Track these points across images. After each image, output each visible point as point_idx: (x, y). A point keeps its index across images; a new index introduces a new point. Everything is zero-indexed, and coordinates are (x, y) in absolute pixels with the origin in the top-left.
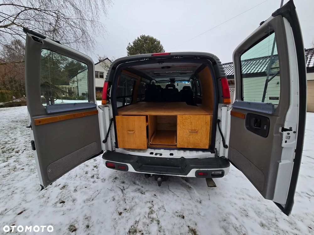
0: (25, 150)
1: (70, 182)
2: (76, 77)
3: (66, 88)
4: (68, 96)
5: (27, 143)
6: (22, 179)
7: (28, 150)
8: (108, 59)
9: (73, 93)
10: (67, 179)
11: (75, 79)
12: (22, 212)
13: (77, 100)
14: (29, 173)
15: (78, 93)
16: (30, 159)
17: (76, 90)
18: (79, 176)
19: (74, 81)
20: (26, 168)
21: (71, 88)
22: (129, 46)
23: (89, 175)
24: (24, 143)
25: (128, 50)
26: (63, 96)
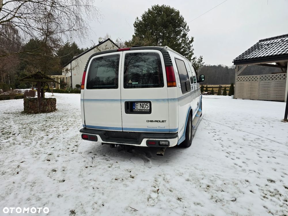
0: (19, 133)
1: (55, 152)
2: (70, 65)
3: (58, 78)
4: (59, 89)
5: (21, 129)
6: (20, 149)
7: (22, 134)
8: (110, 40)
9: (66, 84)
10: (53, 151)
11: (69, 67)
12: (23, 162)
13: (69, 93)
14: (24, 147)
15: (72, 84)
16: (24, 139)
17: (70, 81)
18: (61, 150)
19: (67, 70)
20: (22, 144)
21: (64, 78)
22: (137, 21)
23: (70, 150)
24: (18, 129)
25: (135, 27)
26: (54, 88)
